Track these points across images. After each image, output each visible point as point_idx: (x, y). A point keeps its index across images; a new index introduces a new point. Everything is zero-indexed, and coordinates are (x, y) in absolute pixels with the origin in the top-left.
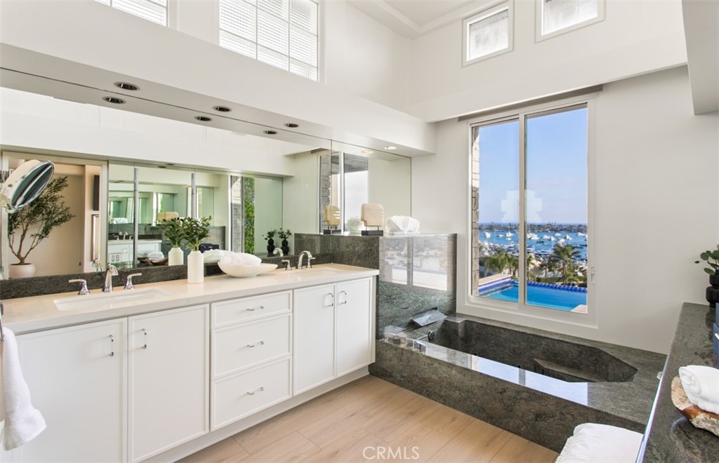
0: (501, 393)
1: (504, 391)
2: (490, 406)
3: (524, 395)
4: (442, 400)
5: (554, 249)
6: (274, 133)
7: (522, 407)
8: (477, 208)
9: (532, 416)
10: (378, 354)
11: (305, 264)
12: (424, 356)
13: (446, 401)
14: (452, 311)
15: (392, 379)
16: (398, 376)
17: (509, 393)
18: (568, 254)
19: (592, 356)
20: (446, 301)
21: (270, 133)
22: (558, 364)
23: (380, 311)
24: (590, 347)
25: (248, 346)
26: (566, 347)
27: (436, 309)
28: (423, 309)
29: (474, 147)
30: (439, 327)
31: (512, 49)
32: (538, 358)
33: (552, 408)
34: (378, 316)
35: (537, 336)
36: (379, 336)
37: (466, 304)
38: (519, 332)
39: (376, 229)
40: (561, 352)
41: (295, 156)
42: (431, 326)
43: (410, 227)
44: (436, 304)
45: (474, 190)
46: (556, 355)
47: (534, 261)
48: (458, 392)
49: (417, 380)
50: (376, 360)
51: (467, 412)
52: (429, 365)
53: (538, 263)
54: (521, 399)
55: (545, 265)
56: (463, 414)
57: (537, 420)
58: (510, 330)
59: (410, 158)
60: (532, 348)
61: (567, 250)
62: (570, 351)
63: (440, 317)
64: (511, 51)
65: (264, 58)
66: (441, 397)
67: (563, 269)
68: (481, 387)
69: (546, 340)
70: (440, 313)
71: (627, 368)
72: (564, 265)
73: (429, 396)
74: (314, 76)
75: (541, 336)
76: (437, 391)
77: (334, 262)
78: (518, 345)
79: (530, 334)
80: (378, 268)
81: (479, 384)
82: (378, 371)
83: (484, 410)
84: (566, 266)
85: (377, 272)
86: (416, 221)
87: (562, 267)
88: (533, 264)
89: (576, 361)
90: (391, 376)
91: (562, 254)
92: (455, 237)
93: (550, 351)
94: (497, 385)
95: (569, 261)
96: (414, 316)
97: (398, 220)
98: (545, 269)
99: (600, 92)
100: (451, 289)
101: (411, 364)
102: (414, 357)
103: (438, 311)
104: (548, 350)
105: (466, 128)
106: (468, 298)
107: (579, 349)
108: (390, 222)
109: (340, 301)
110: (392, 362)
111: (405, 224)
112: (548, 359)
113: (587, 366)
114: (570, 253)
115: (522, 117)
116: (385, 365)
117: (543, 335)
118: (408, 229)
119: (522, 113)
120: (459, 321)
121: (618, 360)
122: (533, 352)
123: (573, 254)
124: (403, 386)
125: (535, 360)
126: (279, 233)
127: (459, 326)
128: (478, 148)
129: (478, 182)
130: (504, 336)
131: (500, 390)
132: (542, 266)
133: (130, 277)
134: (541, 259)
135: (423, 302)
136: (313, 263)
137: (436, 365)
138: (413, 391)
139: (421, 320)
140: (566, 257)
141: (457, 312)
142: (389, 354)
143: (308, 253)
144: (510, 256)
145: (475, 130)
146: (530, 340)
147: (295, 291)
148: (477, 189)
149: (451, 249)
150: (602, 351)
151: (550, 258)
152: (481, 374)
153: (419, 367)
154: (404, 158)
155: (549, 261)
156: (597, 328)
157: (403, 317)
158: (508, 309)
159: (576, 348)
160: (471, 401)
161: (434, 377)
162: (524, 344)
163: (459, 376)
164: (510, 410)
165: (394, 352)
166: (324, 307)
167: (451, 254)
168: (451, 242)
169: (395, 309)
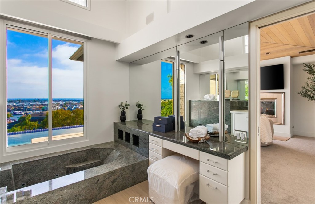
19: (91, 152)
22: (78, 163)
24: (90, 149)
26: (81, 153)
32: (68, 165)
35: (67, 154)
37: (4, 155)
38: (56, 156)
40: (79, 157)
46: (76, 159)
58: (50, 158)
60: (64, 162)
62: (83, 155)
69: (71, 154)
71: (109, 150)
75: (69, 154)
78: (55, 164)
79: (63, 155)
89: (85, 158)
93: (74, 158)
104: (73, 159)
112: (73, 163)
113: (90, 157)
117: (69, 153)
121: (105, 149)
122: (65, 163)
125: (67, 166)
127: (12, 170)
130: (46, 163)
146: (63, 158)
150: (96, 148)
159: (85, 152)
162: (60, 161)
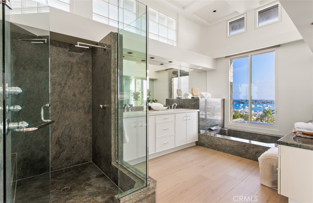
0: (244, 147)
1: (245, 146)
2: (240, 151)
3: (252, 146)
4: (223, 151)
5: (263, 111)
6: (163, 64)
7: (251, 150)
8: (232, 89)
9: (254, 153)
10: (199, 138)
11: (174, 108)
12: (216, 137)
13: (224, 151)
14: (223, 126)
15: (204, 146)
16: (207, 145)
17: (247, 146)
18: (270, 113)
20: (221, 123)
21: (161, 64)
23: (200, 123)
25: (164, 129)
26: (267, 137)
27: (217, 125)
28: (213, 125)
29: (231, 67)
30: (219, 131)
31: (246, 31)
33: (261, 150)
34: (199, 125)
36: (199, 132)
37: (228, 124)
39: (196, 96)
40: (265, 139)
41: (158, 72)
42: (216, 131)
43: (208, 96)
44: (217, 123)
45: (231, 83)
46: (263, 140)
47: (253, 117)
48: (229, 148)
49: (214, 145)
50: (198, 140)
51: (232, 154)
52: (218, 140)
53: (255, 118)
54: (251, 148)
55: (259, 119)
56: (230, 155)
57: (256, 154)
59: (206, 72)
61: (269, 112)
63: (219, 128)
64: (245, 32)
65: (161, 40)
66: (223, 150)
67: (268, 121)
68: (237, 145)
69: (259, 135)
70: (219, 127)
72: (268, 118)
73: (218, 150)
74: (175, 45)
75: (257, 134)
76: (221, 148)
77: (182, 108)
78: (249, 137)
80: (199, 109)
81: (236, 144)
82: (199, 144)
83: (238, 153)
84: (269, 119)
85: (199, 110)
86: (210, 94)
87: (267, 119)
88: (253, 118)
90: (204, 145)
91: (267, 113)
92: (224, 100)
94: (242, 144)
95: (271, 117)
96: (210, 126)
97: (203, 94)
98: (259, 120)
99: (279, 47)
100: (222, 119)
101: (211, 140)
102: (213, 138)
103: (218, 126)
104: (260, 138)
105: (228, 60)
106: (229, 122)
107: (271, 138)
108: (200, 95)
109: (188, 119)
110: (204, 140)
111: (206, 95)
114: (271, 113)
115: (250, 56)
116: (202, 142)
118: (207, 97)
119: (250, 54)
120: (226, 129)
122: (254, 139)
123: (272, 114)
124: (208, 148)
126: (152, 100)
127: (226, 131)
128: (232, 67)
129: (232, 80)
131: (243, 146)
132: (257, 119)
133: (130, 108)
134: (257, 116)
135: (213, 122)
136: (177, 108)
137: (221, 140)
138: (212, 149)
139: (213, 128)
140: (269, 115)
141: (225, 127)
142: (203, 138)
143: (176, 104)
144: (242, 115)
145: (231, 60)
146: (253, 135)
147: (176, 114)
148: (232, 83)
149: (222, 104)
151: (261, 115)
152: (237, 141)
153: (215, 141)
154: (204, 72)
155: (261, 117)
156: (278, 130)
157: (207, 126)
158: (245, 126)
160: (233, 150)
161: (220, 144)
162: (251, 137)
163: (229, 143)
164: (247, 152)
165: (205, 137)
166: (184, 120)
167: (222, 106)
168: (223, 102)
169: (204, 123)
